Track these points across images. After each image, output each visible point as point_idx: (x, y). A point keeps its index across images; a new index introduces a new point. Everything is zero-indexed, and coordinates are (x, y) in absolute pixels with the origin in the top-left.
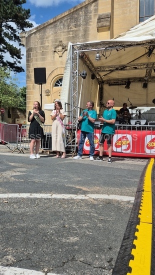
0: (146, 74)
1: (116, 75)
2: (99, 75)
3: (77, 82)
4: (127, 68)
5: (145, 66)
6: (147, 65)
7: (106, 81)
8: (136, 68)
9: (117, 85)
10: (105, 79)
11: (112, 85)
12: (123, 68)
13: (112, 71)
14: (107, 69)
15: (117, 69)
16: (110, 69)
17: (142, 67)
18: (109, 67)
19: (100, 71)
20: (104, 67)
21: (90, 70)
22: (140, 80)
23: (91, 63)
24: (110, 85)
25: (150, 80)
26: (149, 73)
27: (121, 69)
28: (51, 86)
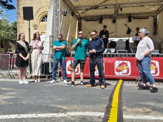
0: (115, 13)
1: (91, 13)
2: (78, 13)
3: (59, 19)
4: (100, 7)
5: (113, 6)
6: (115, 5)
7: (83, 17)
8: (106, 8)
9: (92, 21)
10: (82, 15)
11: (88, 21)
12: (96, 7)
13: (87, 10)
14: (84, 8)
15: (92, 8)
16: (86, 8)
17: (111, 7)
18: (85, 6)
19: (78, 10)
20: (81, 7)
21: (70, 9)
22: (110, 17)
23: (71, 3)
24: (87, 20)
25: (117, 17)
27: (95, 8)
28: (39, 21)
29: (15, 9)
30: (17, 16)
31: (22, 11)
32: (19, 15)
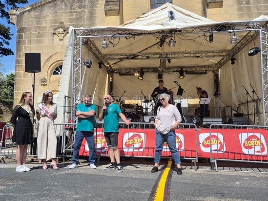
0: (160, 65)
1: (126, 64)
2: (108, 64)
3: (80, 72)
4: (139, 57)
5: (158, 56)
6: (161, 55)
7: (116, 70)
8: (148, 57)
9: (129, 75)
10: (115, 67)
11: (123, 75)
12: (135, 57)
13: (121, 60)
14: (117, 57)
15: (128, 58)
16: (120, 57)
17: (155, 56)
18: (119, 55)
19: (108, 59)
20: (112, 55)
21: (97, 57)
22: (154, 70)
23: (97, 50)
24: (121, 74)
25: (164, 70)
26: (163, 64)
27: (133, 58)
28: (49, 74)
29: (13, 54)
30: (16, 66)
31: (23, 59)
32: (19, 63)
